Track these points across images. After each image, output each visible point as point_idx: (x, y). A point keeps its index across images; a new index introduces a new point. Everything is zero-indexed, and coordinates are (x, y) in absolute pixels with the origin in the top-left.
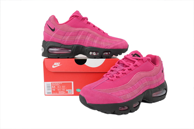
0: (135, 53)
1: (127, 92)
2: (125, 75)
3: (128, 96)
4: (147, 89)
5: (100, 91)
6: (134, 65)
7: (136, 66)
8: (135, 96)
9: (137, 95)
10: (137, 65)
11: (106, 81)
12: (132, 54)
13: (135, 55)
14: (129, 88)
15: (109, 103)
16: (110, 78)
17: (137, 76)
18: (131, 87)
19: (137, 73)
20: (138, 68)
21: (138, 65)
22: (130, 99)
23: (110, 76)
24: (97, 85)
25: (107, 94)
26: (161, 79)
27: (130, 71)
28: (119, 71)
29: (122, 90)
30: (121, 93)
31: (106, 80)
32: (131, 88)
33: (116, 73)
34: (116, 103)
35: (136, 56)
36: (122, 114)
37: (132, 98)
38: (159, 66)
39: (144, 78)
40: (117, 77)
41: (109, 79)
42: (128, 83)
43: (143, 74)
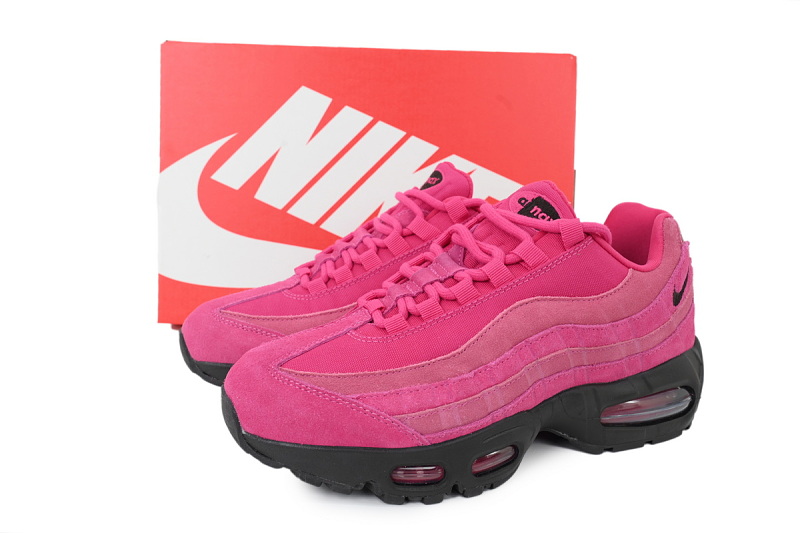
0: (538, 195)
1: (445, 397)
2: (452, 309)
3: (443, 415)
4: (570, 383)
5: (305, 382)
6: (510, 258)
7: (518, 263)
8: (488, 420)
9: (500, 415)
10: (523, 261)
11: (355, 329)
12: (519, 202)
13: (536, 207)
14: (460, 378)
15: (342, 443)
16: (378, 318)
17: (513, 317)
18: (472, 374)
19: (517, 303)
20: (523, 276)
21: (530, 262)
22: (456, 433)
23: (381, 309)
24: (306, 349)
25: (337, 397)
26: (661, 337)
27: (483, 288)
28: (432, 283)
29: (418, 386)
30: (409, 397)
31: (359, 323)
32: (465, 376)
33: (414, 293)
34: (380, 446)
35: (540, 210)
36: (407, 500)
37: (467, 430)
38: (657, 270)
39: (548, 331)
40: (409, 315)
41: (372, 321)
42: (459, 350)
43: (549, 308)
